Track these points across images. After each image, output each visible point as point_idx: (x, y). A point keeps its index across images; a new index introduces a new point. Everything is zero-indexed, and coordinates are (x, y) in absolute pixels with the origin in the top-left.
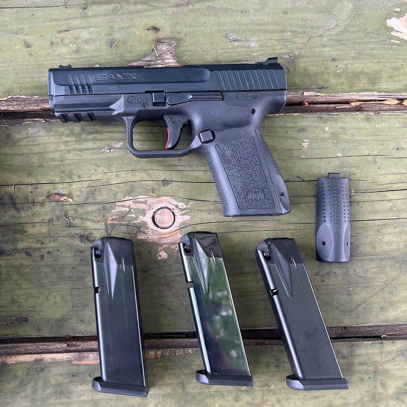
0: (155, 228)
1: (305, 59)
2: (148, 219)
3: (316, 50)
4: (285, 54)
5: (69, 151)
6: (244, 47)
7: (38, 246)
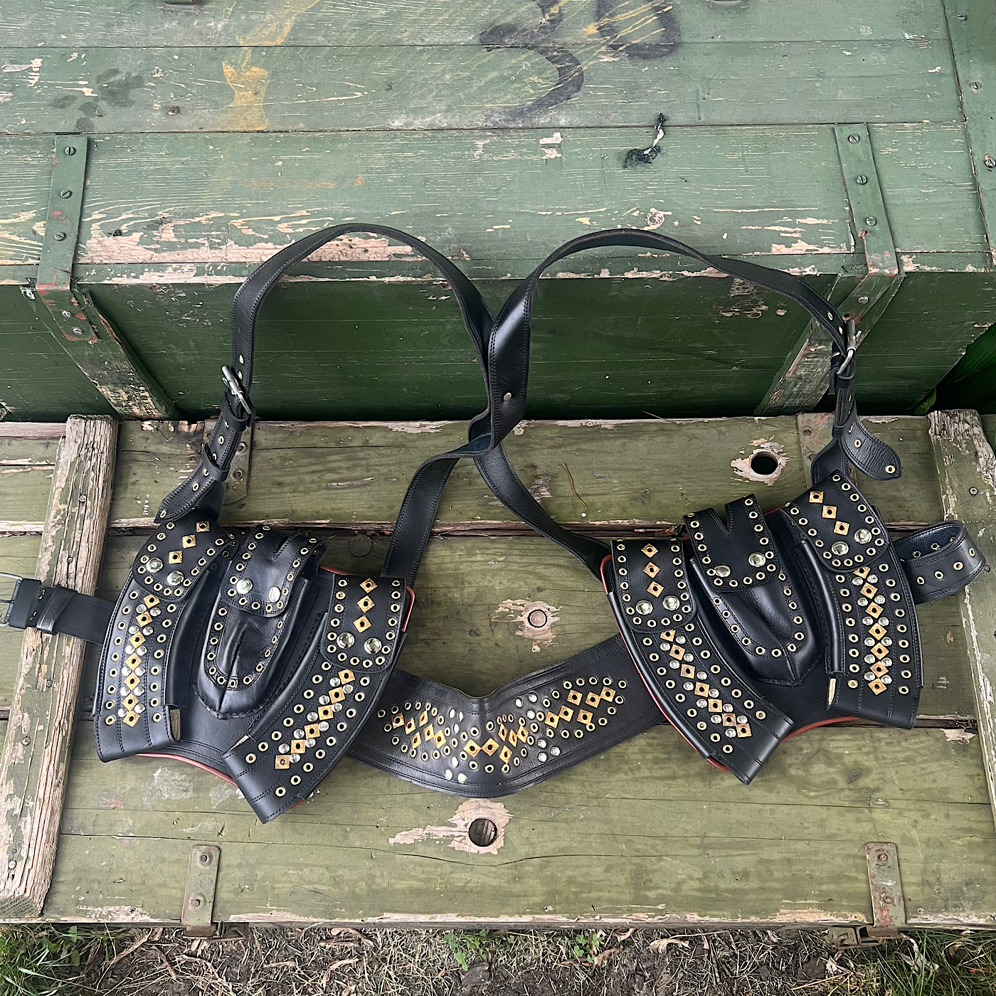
0: (530, 626)
1: (659, 494)
2: (524, 619)
3: (669, 486)
4: (642, 489)
5: (462, 563)
6: (606, 483)
7: (436, 637)
